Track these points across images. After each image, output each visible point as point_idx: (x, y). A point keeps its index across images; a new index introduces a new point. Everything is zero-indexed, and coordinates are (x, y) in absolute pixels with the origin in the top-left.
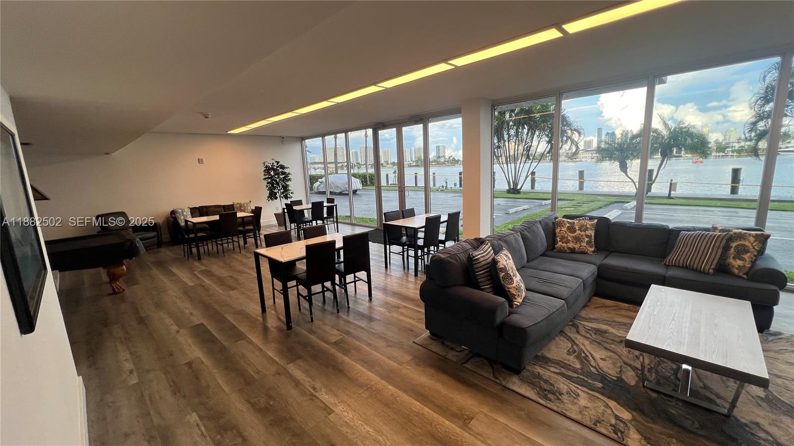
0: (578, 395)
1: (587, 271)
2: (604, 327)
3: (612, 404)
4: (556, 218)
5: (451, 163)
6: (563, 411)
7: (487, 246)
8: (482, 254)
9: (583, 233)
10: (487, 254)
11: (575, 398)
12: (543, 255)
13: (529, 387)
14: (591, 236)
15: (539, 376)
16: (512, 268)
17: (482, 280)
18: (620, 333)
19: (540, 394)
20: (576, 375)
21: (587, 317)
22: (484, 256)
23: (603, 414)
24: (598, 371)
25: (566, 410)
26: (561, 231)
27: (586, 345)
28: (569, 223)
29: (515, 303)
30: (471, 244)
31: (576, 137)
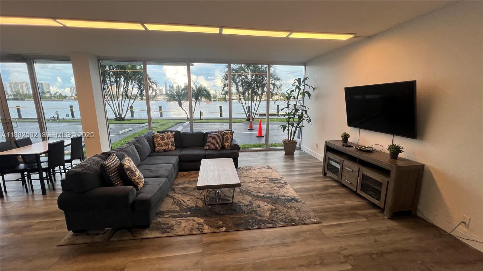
0: (181, 222)
1: (174, 159)
2: (186, 185)
3: (196, 219)
4: (153, 133)
5: (58, 98)
6: (176, 234)
7: (114, 157)
8: (111, 162)
9: (169, 140)
10: (115, 162)
11: (180, 225)
12: (149, 156)
13: (156, 231)
14: (173, 141)
15: (160, 223)
16: (134, 167)
17: (114, 179)
18: (193, 186)
19: (163, 232)
20: (178, 214)
21: (177, 183)
22: (113, 163)
23: (193, 225)
24: (187, 207)
25: (177, 233)
26: (157, 141)
27: (179, 197)
28: (161, 135)
29: (139, 187)
30: (99, 157)
31: (154, 86)
